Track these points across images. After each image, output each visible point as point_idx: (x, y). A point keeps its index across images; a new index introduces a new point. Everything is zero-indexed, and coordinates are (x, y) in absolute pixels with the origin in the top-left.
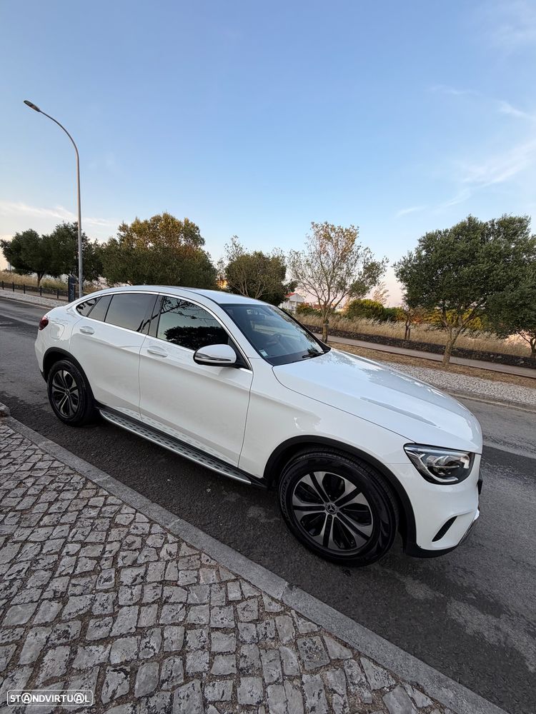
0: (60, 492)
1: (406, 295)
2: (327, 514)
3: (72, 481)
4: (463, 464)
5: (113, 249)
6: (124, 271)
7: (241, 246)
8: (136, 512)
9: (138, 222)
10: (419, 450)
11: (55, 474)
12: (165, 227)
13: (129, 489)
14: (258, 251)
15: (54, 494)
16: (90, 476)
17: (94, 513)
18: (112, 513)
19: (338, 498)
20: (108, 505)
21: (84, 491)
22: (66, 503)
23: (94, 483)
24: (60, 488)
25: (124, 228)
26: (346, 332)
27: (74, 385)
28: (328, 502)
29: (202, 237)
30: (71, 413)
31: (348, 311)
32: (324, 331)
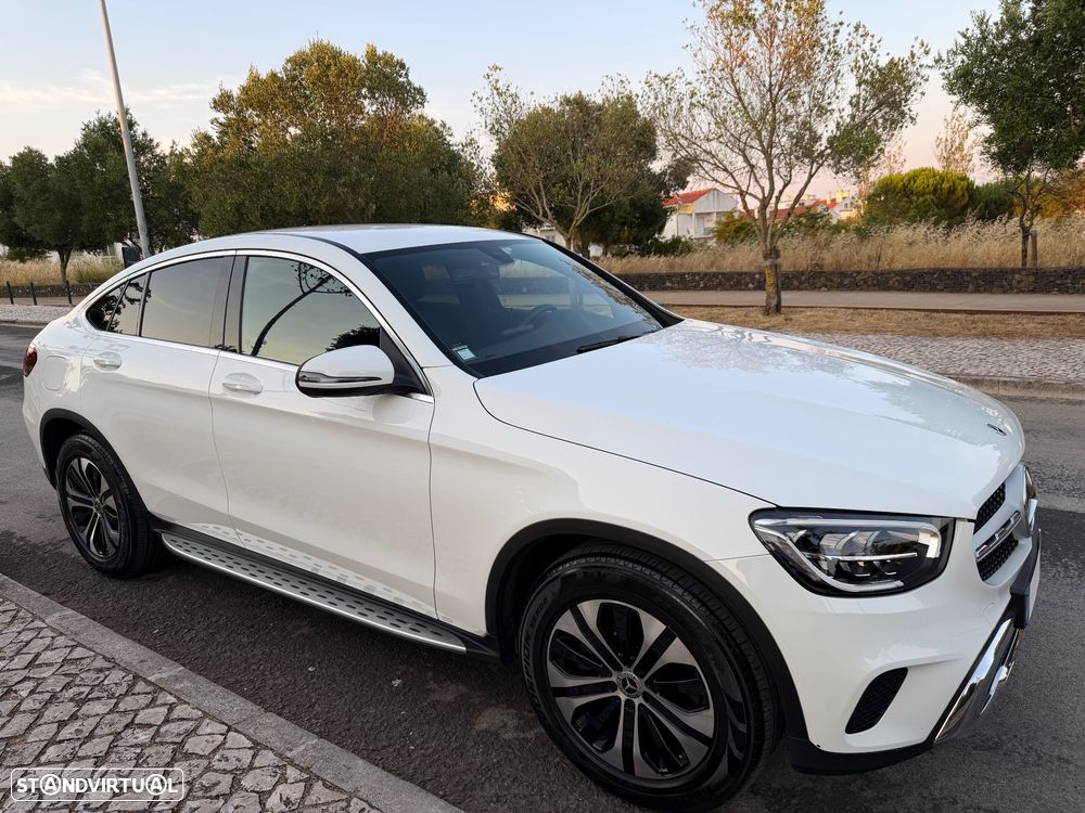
0: (80, 701)
1: (989, 141)
2: (623, 697)
3: (106, 682)
4: (926, 547)
5: (206, 161)
6: (239, 209)
7: (513, 90)
8: (228, 731)
9: (255, 79)
10: (791, 522)
11: (74, 672)
12: (321, 80)
13: (219, 690)
14: (572, 93)
15: (71, 707)
16: (143, 671)
17: (143, 736)
18: (179, 735)
19: (636, 656)
20: (173, 721)
21: (127, 699)
22: (93, 721)
23: (149, 683)
24: (83, 696)
25: (222, 102)
26: (843, 275)
27: (105, 486)
28: (621, 670)
29: (417, 85)
30: (111, 550)
31: (868, 212)
32: (770, 280)
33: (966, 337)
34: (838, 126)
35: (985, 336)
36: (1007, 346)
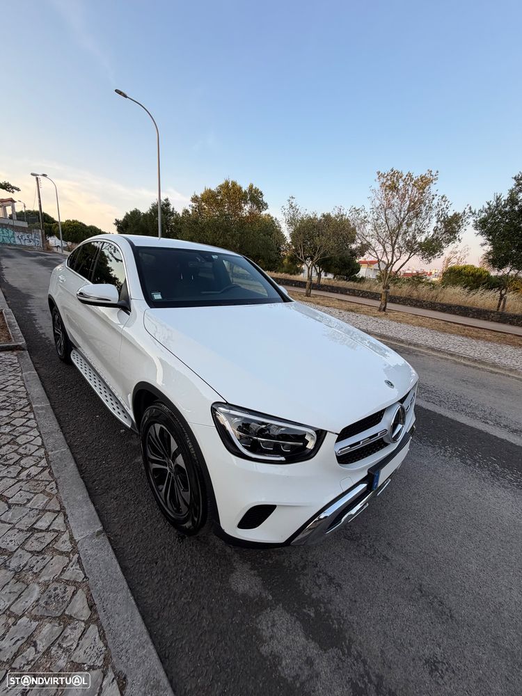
3: (18, 403)
5: (185, 219)
8: (38, 436)
10: (232, 412)
11: (12, 396)
17: (8, 430)
18: (20, 433)
20: (24, 426)
21: (18, 412)
23: (31, 408)
25: (194, 199)
29: (265, 202)
31: (442, 279)
32: (383, 297)
33: (458, 335)
34: (426, 239)
35: (466, 336)
36: (474, 342)
